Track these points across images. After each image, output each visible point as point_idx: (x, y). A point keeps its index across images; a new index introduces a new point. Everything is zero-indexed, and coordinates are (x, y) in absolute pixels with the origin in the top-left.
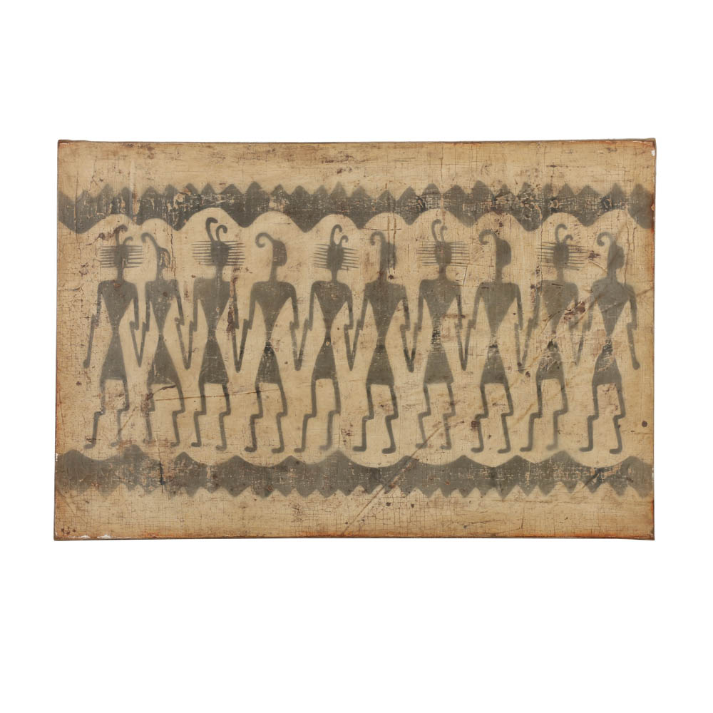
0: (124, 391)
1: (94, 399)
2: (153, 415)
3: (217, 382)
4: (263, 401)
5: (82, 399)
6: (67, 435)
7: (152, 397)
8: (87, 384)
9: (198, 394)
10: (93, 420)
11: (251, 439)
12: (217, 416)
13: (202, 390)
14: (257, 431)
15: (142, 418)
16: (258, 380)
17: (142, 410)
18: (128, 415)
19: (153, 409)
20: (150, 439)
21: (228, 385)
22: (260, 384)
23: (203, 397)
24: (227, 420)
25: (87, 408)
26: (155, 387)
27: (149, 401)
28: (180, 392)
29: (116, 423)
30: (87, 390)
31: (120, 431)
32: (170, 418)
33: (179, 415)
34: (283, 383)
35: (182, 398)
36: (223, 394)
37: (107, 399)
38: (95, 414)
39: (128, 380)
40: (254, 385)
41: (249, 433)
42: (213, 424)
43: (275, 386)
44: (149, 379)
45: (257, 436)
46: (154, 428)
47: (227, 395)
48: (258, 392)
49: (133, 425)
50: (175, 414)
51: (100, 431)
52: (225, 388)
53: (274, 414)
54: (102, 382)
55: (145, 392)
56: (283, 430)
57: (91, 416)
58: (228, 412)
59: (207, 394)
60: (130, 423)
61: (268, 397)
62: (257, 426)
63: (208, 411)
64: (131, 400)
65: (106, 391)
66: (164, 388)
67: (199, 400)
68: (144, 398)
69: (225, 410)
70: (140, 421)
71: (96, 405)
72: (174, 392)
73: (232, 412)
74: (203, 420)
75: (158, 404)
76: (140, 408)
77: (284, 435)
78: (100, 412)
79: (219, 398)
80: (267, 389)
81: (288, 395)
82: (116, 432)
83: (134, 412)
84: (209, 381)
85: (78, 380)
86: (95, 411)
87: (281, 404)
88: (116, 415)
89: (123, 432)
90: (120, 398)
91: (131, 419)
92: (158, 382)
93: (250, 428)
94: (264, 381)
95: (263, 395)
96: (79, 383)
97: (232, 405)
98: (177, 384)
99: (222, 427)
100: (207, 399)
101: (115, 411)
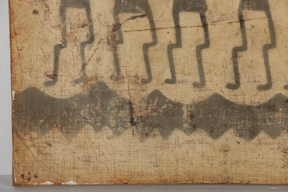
0: (87, 22)
1: (53, 30)
2: (121, 48)
3: (193, 10)
4: (248, 32)
5: (40, 30)
6: (24, 71)
7: (120, 28)
8: (45, 12)
9: (172, 24)
10: (53, 53)
11: (233, 74)
12: (194, 49)
13: (176, 19)
14: (240, 66)
15: (109, 52)
16: (241, 7)
17: (108, 43)
18: (93, 48)
19: (121, 41)
20: (118, 74)
21: (207, 14)
22: (244, 12)
23: (178, 27)
24: (205, 53)
25: (46, 41)
26: (123, 17)
27: (117, 32)
28: (152, 22)
29: (80, 57)
30: (46, 19)
31: (84, 66)
32: (141, 52)
33: (151, 49)
34: (272, 10)
35: (153, 29)
36: (201, 24)
37: (68, 30)
38: (55, 47)
39: (92, 8)
40: (237, 13)
41: (230, 67)
42: (189, 59)
43: (262, 14)
44: (116, 7)
45: (240, 72)
46: (122, 63)
47: (205, 26)
48: (242, 21)
49: (99, 60)
50: (146, 47)
51: (61, 66)
52: (203, 17)
53: (260, 46)
54: (62, 11)
55: (112, 21)
56: (271, 64)
57: (50, 50)
58: (207, 44)
59: (182, 24)
60: (95, 57)
61: (253, 27)
62: (240, 60)
63: (183, 43)
64: (95, 32)
65: (67, 21)
66: (133, 18)
67: (173, 31)
68: (111, 29)
69: (203, 42)
70: (107, 55)
71: (56, 37)
72: (145, 21)
73: (211, 44)
74: (177, 53)
75: (126, 36)
76: (106, 41)
77: (272, 69)
78: (61, 45)
79: (196, 28)
80: (253, 17)
81: (276, 24)
82: (80, 67)
83: (99, 46)
84: (186, 9)
85: (36, 8)
86: (55, 44)
87: (268, 35)
88: (79, 48)
89: (88, 68)
90: (84, 29)
91: (98, 52)
92: (126, 11)
93: (232, 62)
94: (248, 9)
95: (247, 24)
96: (35, 12)
97: (211, 36)
98: (148, 14)
99: (200, 61)
100: (183, 30)
101: (78, 44)
